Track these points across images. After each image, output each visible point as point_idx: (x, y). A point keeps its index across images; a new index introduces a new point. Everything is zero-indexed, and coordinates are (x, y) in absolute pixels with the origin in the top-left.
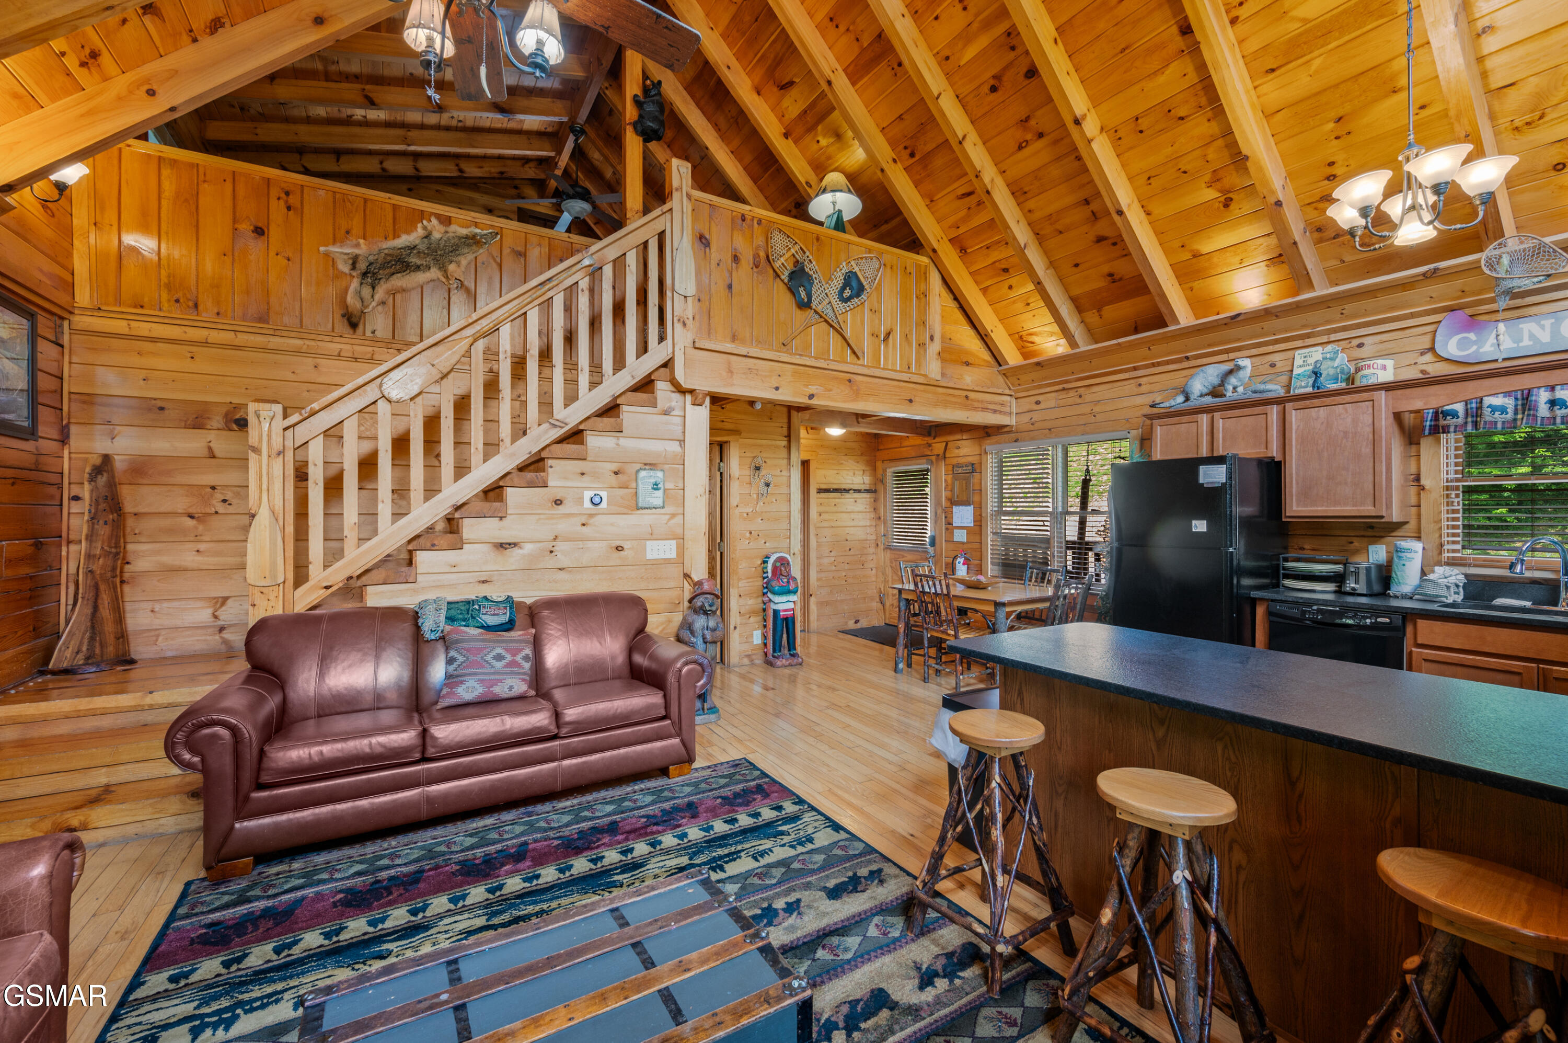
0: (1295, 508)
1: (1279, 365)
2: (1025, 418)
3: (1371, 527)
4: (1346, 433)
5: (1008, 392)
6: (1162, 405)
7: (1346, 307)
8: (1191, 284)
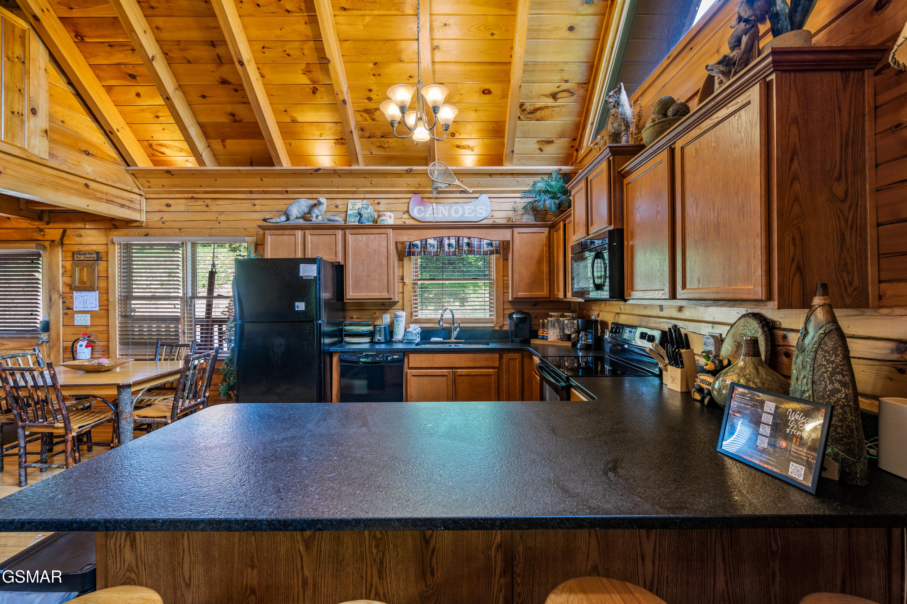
0: (351, 294)
1: (340, 207)
2: (156, 217)
3: (383, 304)
4: (375, 251)
5: (137, 190)
6: (271, 221)
7: (373, 179)
8: (290, 141)
